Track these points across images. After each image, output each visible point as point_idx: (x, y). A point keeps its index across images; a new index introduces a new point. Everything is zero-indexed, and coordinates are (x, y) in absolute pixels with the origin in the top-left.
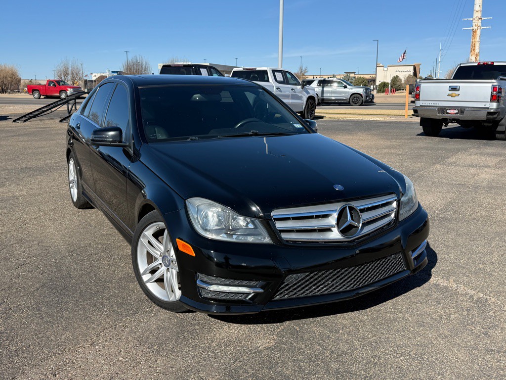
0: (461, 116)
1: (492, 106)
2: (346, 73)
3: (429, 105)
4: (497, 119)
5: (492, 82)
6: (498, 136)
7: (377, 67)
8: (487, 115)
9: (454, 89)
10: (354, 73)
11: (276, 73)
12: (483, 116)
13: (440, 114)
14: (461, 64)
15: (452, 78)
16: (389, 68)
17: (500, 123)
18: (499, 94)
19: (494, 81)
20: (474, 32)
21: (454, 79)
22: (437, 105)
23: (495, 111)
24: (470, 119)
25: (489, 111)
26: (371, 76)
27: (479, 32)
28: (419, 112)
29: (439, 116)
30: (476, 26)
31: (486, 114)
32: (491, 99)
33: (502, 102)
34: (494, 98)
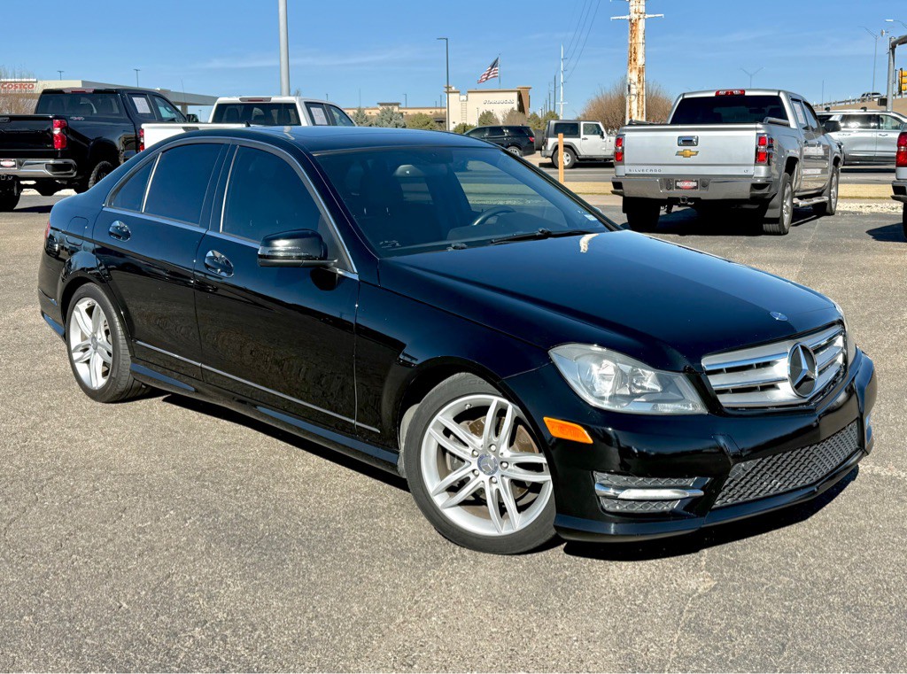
0: (704, 191)
1: (759, 172)
2: (381, 104)
3: (641, 173)
4: (767, 197)
5: (756, 129)
6: (767, 227)
7: (448, 92)
8: (751, 189)
9: (687, 142)
10: (397, 104)
11: (312, 109)
12: (744, 192)
13: (665, 190)
14: (684, 94)
15: (669, 122)
16: (470, 95)
17: (771, 203)
18: (771, 151)
19: (759, 126)
20: (633, 24)
21: (673, 122)
22: (658, 173)
23: (764, 182)
24: (720, 198)
25: (755, 182)
26: (434, 111)
27: (641, 25)
28: (624, 186)
29: (662, 193)
30: (635, 13)
31: (749, 187)
32: (756, 159)
33: (773, 165)
34: (761, 158)
